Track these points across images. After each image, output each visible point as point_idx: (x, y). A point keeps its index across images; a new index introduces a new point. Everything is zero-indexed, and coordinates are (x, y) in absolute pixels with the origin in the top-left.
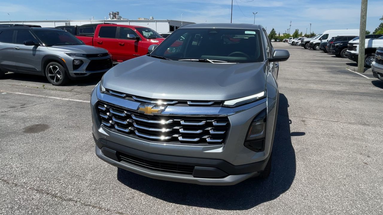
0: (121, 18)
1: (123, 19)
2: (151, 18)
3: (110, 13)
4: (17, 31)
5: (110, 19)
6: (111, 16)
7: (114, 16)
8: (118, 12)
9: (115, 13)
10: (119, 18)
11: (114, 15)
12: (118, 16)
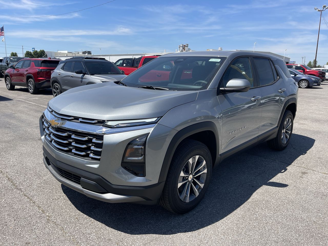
0: (190, 50)
1: (192, 51)
2: (219, 49)
3: (180, 46)
4: (75, 62)
5: (179, 51)
6: (181, 48)
7: (183, 49)
8: (187, 45)
9: (184, 46)
10: (187, 50)
11: (184, 47)
12: (187, 48)
